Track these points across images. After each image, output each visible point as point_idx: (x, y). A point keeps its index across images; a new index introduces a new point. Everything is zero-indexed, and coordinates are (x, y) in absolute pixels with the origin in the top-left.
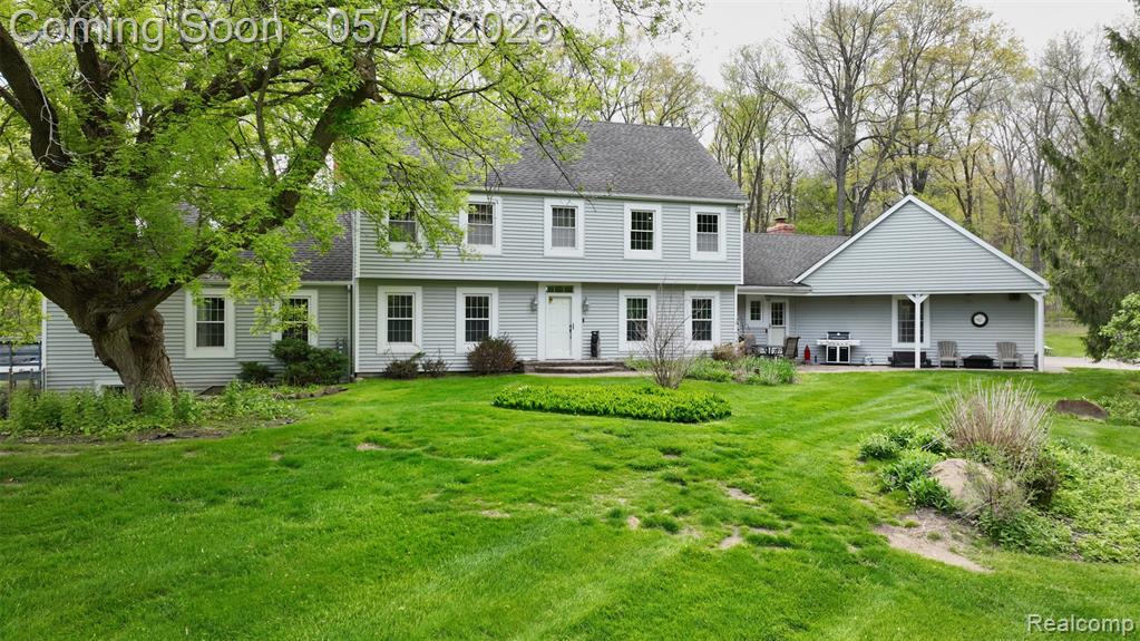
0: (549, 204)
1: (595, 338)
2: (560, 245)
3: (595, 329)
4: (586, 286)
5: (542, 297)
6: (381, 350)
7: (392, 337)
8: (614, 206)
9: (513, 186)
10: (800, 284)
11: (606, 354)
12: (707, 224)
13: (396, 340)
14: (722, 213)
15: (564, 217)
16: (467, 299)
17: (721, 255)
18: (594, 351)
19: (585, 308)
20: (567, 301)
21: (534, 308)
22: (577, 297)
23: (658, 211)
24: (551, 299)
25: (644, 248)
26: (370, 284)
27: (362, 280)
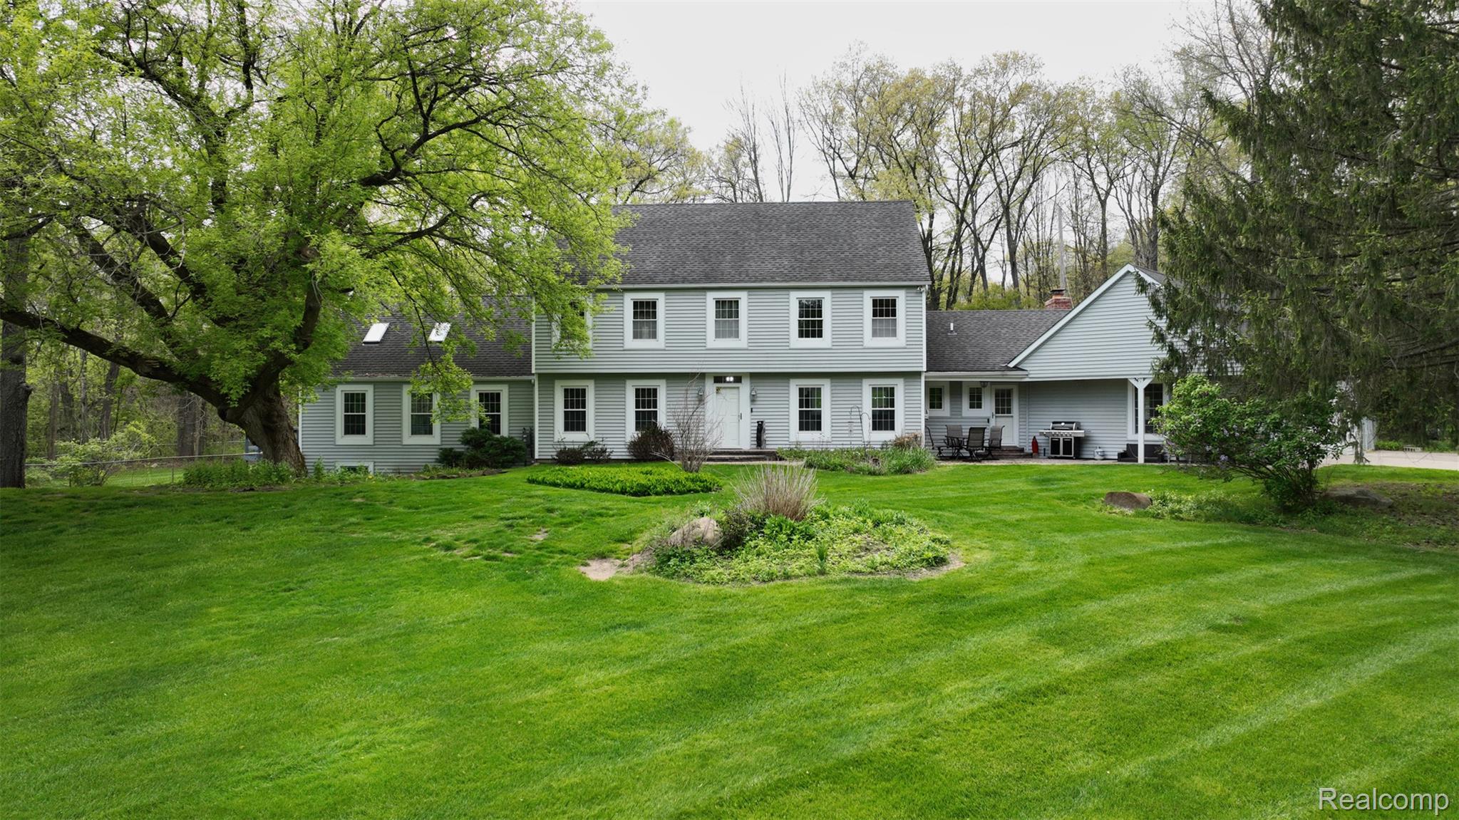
0: (711, 297)
1: (760, 428)
2: (724, 337)
3: (761, 418)
4: (755, 376)
5: (710, 387)
6: (557, 437)
7: (568, 427)
8: (780, 295)
9: (676, 282)
10: (1016, 368)
11: (772, 444)
12: (884, 309)
13: (572, 430)
14: (901, 297)
15: (727, 310)
16: (637, 390)
17: (900, 340)
18: (759, 440)
19: (753, 399)
20: (735, 391)
21: (701, 400)
22: (745, 387)
23: (827, 298)
24: (718, 389)
25: (813, 336)
26: (548, 379)
27: (541, 376)
